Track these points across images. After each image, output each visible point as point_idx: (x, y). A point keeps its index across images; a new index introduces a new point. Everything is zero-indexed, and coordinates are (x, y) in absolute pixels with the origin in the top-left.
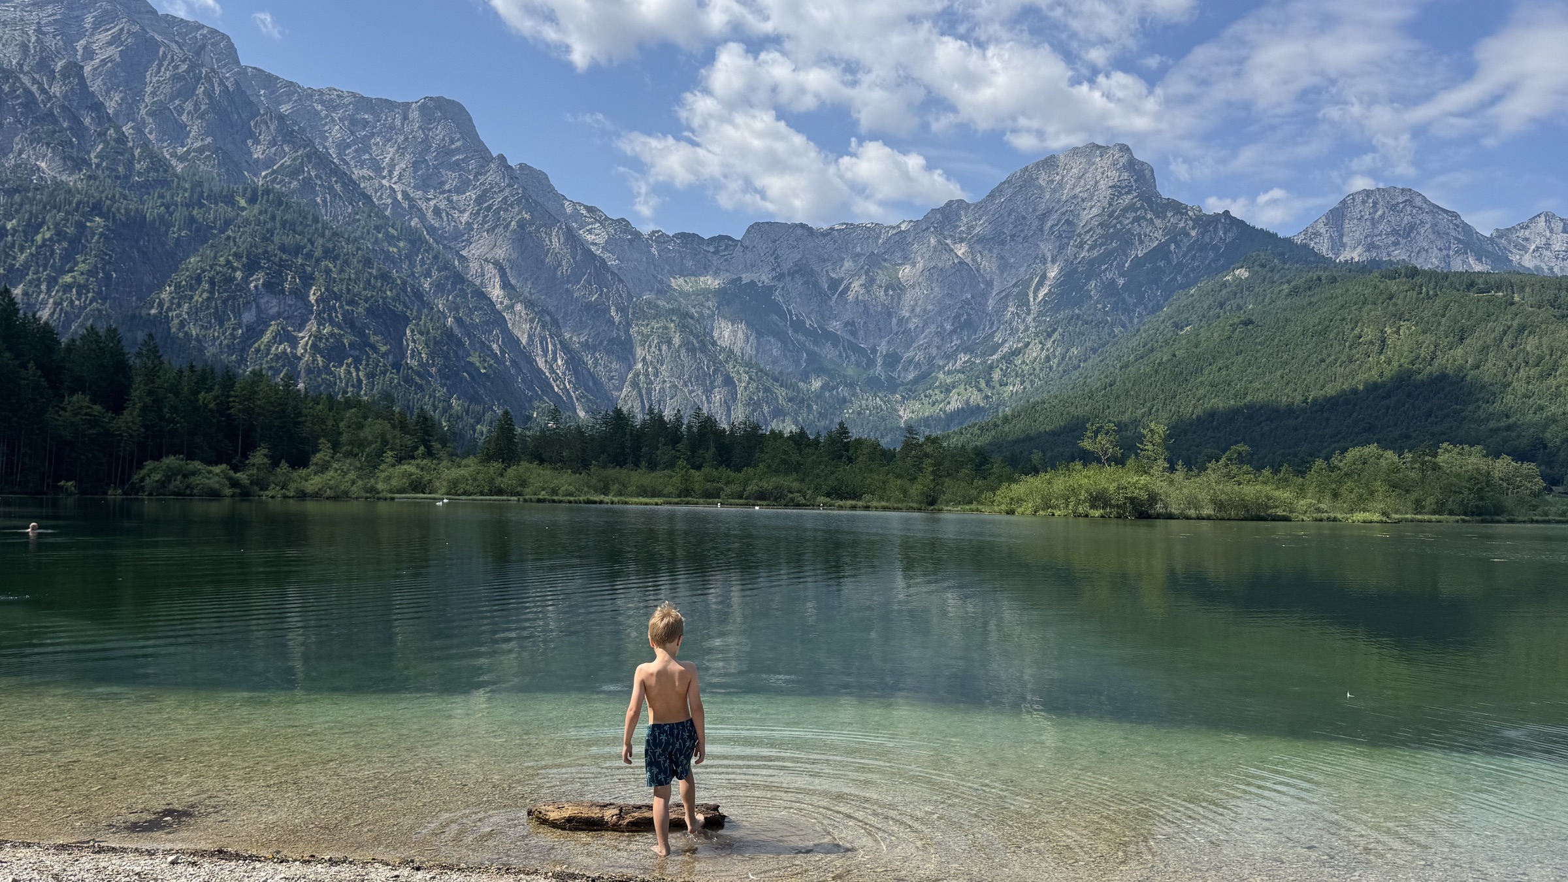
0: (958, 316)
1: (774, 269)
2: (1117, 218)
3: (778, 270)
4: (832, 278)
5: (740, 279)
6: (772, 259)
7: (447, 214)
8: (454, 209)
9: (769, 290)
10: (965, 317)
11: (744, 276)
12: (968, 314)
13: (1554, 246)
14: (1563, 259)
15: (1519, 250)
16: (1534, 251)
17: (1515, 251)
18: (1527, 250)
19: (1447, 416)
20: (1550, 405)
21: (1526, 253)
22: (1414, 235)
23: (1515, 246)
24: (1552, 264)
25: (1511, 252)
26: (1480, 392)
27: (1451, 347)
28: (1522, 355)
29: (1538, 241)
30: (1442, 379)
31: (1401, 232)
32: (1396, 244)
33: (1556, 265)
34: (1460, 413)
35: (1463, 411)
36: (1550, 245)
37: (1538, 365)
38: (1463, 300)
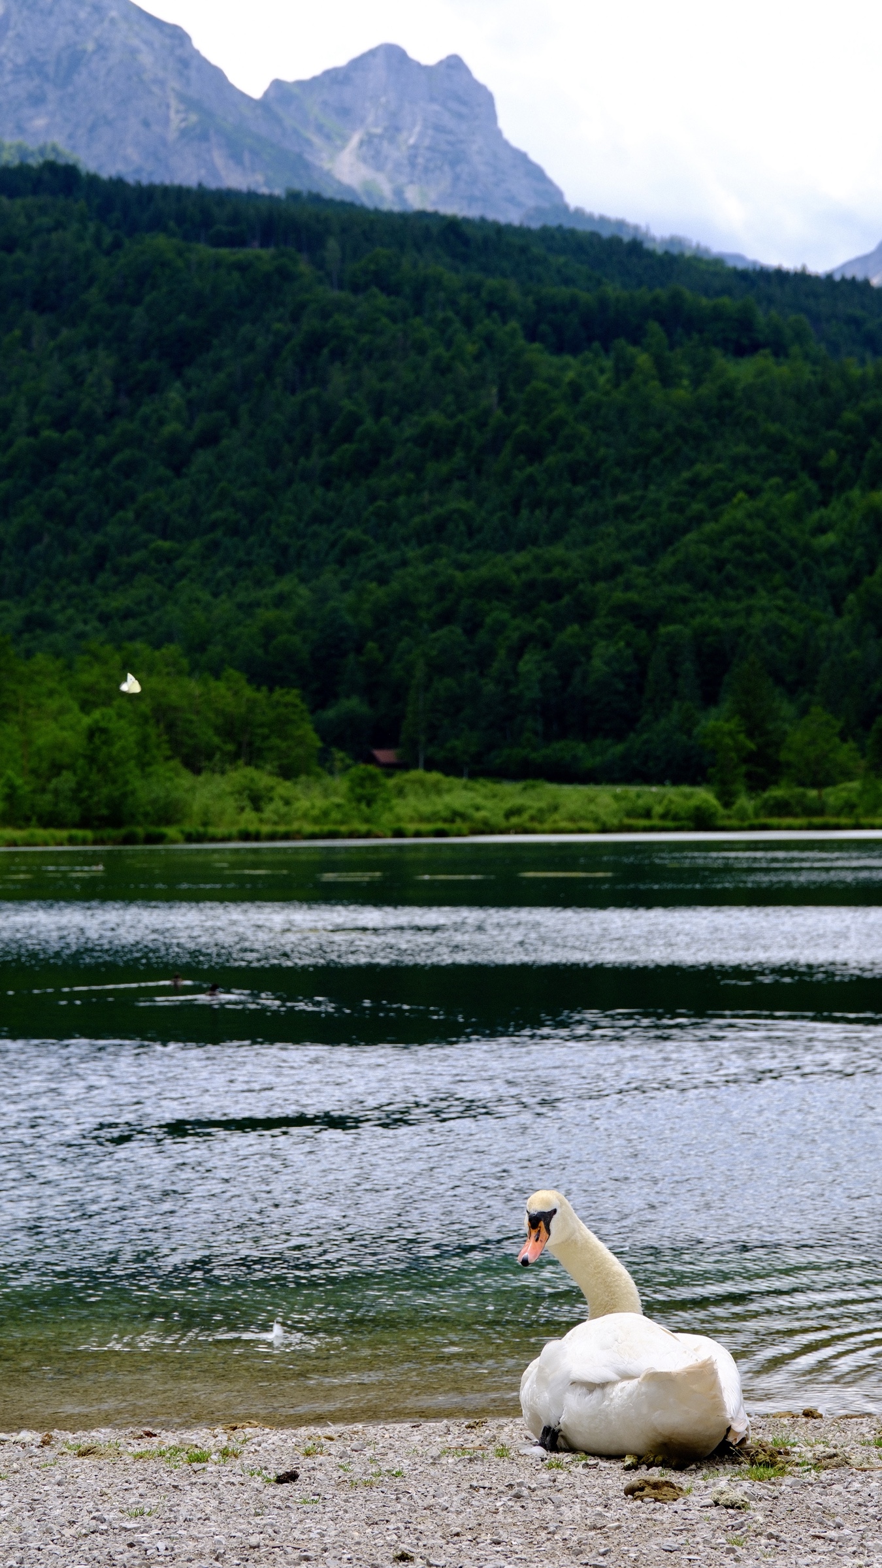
13: (405, 134)
14: (426, 170)
15: (328, 137)
16: (362, 143)
17: (317, 140)
18: (346, 139)
19: (137, 569)
20: (371, 541)
21: (343, 148)
22: (81, 78)
23: (320, 128)
24: (403, 179)
25: (309, 142)
26: (218, 506)
27: (153, 386)
28: (314, 411)
29: (370, 119)
30: (130, 469)
31: (50, 70)
32: (37, 100)
33: (412, 182)
34: (169, 561)
35: (179, 555)
36: (398, 129)
37: (348, 437)
38: (180, 263)
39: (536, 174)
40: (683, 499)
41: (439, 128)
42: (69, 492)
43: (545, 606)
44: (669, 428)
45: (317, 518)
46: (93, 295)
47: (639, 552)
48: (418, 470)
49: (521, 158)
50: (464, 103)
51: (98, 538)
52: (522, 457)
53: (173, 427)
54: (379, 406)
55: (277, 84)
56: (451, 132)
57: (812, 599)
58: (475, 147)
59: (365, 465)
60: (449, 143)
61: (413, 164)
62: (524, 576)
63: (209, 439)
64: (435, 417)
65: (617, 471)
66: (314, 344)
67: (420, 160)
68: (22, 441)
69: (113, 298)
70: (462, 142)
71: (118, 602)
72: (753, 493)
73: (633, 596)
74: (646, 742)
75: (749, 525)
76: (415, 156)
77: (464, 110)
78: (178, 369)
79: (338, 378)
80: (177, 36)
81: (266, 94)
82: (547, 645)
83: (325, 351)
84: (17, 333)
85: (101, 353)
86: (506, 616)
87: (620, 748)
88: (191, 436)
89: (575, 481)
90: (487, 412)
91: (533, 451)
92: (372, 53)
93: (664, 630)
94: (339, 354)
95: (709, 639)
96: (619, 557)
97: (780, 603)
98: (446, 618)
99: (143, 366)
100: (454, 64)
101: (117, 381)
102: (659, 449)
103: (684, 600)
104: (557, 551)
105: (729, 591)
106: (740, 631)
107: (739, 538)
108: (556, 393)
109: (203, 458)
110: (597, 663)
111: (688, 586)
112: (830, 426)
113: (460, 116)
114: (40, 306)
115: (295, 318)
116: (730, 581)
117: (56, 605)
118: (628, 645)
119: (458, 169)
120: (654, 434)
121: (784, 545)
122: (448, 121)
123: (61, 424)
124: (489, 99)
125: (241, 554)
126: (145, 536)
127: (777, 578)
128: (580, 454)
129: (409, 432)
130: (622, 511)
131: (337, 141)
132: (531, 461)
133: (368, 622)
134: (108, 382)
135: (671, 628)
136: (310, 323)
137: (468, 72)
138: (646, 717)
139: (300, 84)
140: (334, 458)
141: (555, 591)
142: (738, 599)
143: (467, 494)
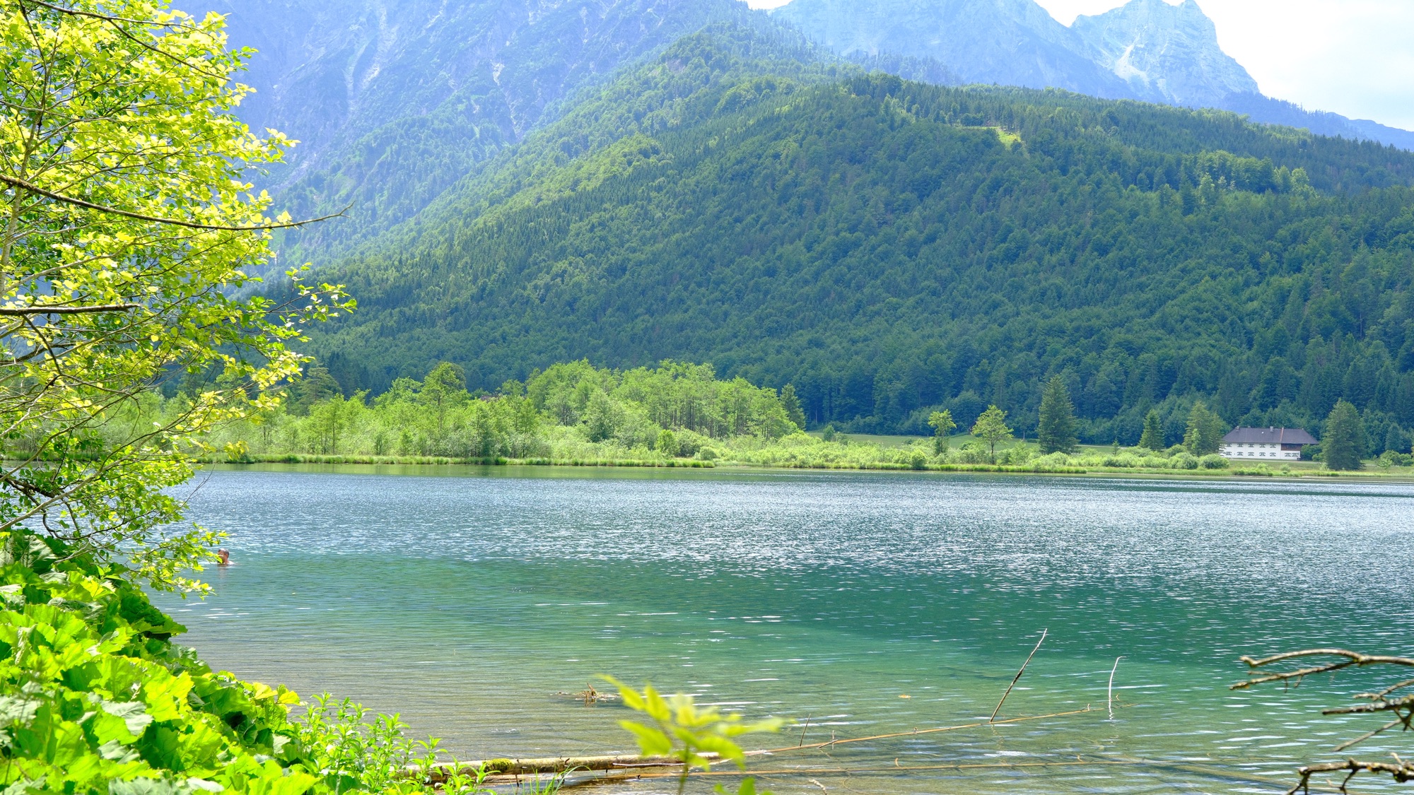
13: (1159, 48)
14: (1171, 70)
15: (1111, 50)
16: (1131, 53)
17: (1105, 52)
18: (1122, 51)
19: (878, 313)
20: (1006, 301)
21: (1121, 57)
23: (1106, 45)
24: (1156, 76)
25: (1099, 53)
26: (926, 279)
27: (907, 208)
28: (988, 224)
29: (1137, 39)
30: (885, 256)
33: (1162, 77)
34: (896, 309)
35: (900, 306)
36: (1154, 45)
37: (1004, 240)
38: (930, 137)
39: (1241, 71)
40: (1177, 280)
41: (1179, 45)
42: (849, 268)
43: (1083, 341)
44: (1179, 238)
45: (979, 287)
46: (881, 156)
47: (1144, 310)
48: (1040, 260)
49: (1232, 61)
50: (1196, 29)
51: (858, 295)
52: (1096, 253)
53: (912, 232)
54: (1025, 220)
55: (1081, 18)
56: (1187, 47)
57: (1233, 340)
58: (1202, 56)
59: (1011, 257)
60: (1184, 53)
61: (1163, 67)
62: (1075, 324)
63: (931, 239)
64: (1054, 229)
65: (1145, 263)
66: (996, 185)
67: (1167, 64)
68: (831, 238)
69: (891, 157)
70: (1194, 53)
71: (861, 332)
72: (1214, 277)
73: (1130, 337)
74: (1122, 421)
75: (1204, 296)
76: (1164, 62)
77: (1196, 33)
78: (921, 197)
79: (1006, 204)
81: (1074, 24)
82: (1078, 363)
83: (1001, 189)
84: (837, 176)
86: (1059, 346)
87: (1109, 424)
88: (922, 238)
89: (1121, 268)
90: (1082, 227)
91: (1103, 250)
93: (1143, 356)
94: (1009, 191)
95: (1166, 363)
96: (1131, 313)
97: (1212, 342)
98: (1030, 347)
100: (1190, 5)
101: (887, 205)
102: (1172, 250)
103: (1159, 339)
104: (1097, 309)
105: (1185, 335)
106: (1185, 357)
107: (1196, 303)
108: (1120, 216)
109: (925, 250)
110: (1101, 374)
111: (1162, 331)
112: (1271, 237)
113: (1193, 37)
114: (853, 160)
115: (989, 170)
116: (1187, 329)
117: (828, 334)
118: (1121, 364)
119: (1190, 69)
120: (1170, 241)
121: (1222, 307)
122: (1185, 40)
123: (852, 229)
125: (933, 307)
126: (884, 295)
127: (1215, 328)
128: (1126, 252)
129: (1038, 237)
130: (1141, 287)
131: (1115, 51)
132: (1101, 255)
133: (986, 348)
134: (881, 206)
135: (1146, 355)
136: (995, 173)
137: (1199, 9)
138: (1125, 406)
139: (1095, 17)
140: (995, 252)
141: (1090, 332)
142: (1188, 340)
143: (1064, 274)
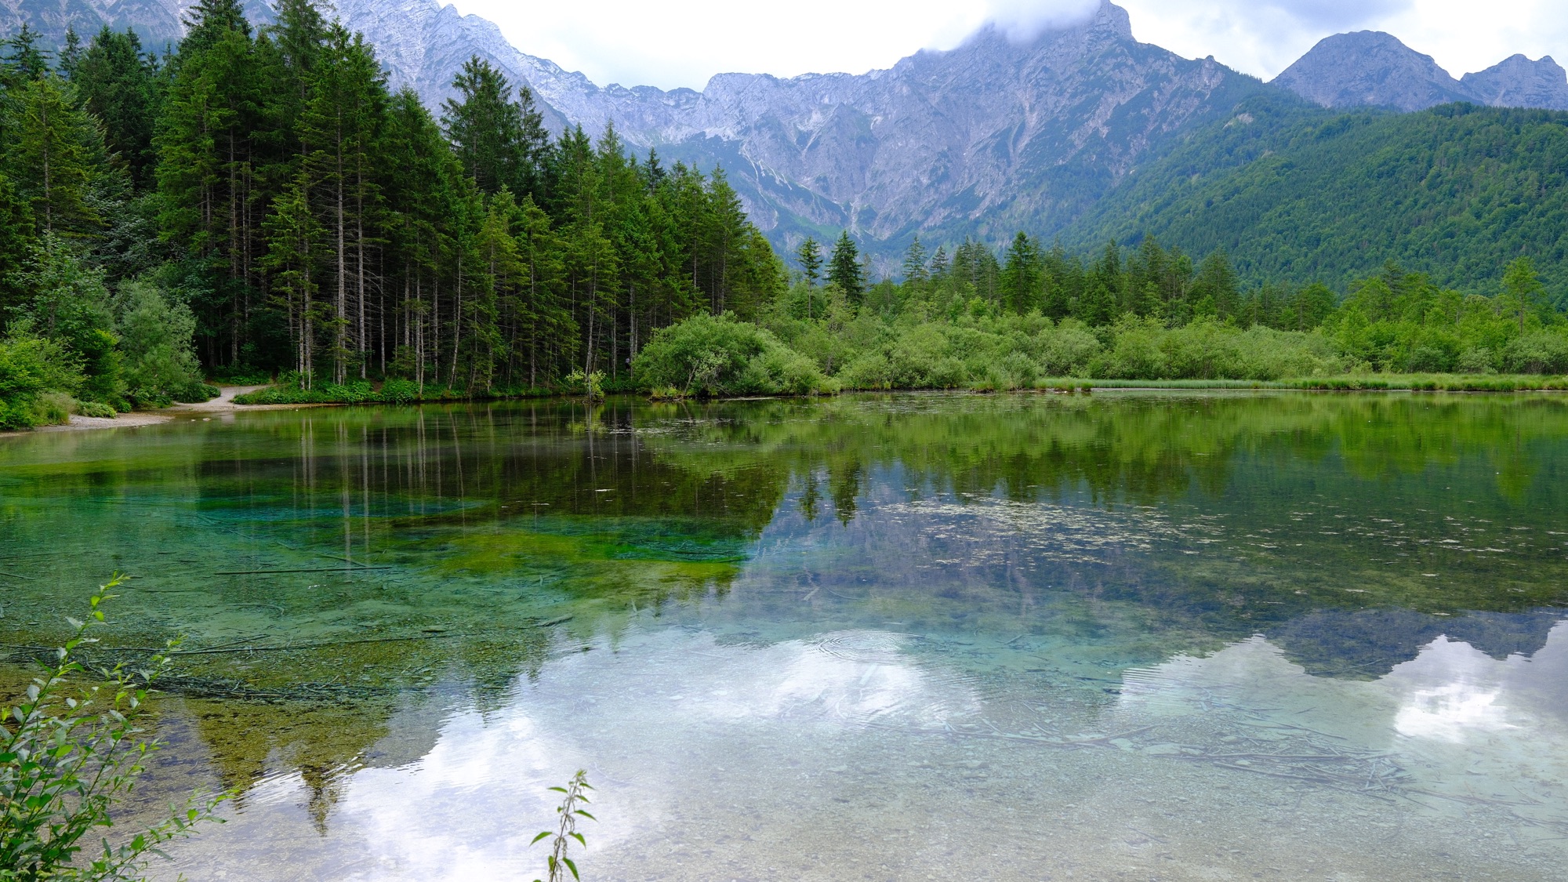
0: (934, 170)
1: (739, 123)
2: (1097, 65)
3: (744, 123)
4: (800, 132)
5: (703, 134)
6: (737, 112)
7: (396, 69)
8: (404, 64)
9: (735, 145)
10: (942, 170)
11: (707, 131)
12: (946, 167)
13: (1525, 89)
14: (1534, 103)
15: (1489, 94)
16: (1504, 95)
17: (1485, 96)
18: (1497, 94)
21: (1496, 98)
22: (1388, 80)
23: (1486, 91)
25: (1481, 97)
29: (1509, 85)
31: (1375, 77)
32: (1370, 89)
36: (1521, 88)
41: (1540, 86)
50: (1552, 75)
55: (1467, 74)
56: (1545, 87)
58: (1556, 93)
60: (1544, 91)
61: (1528, 102)
67: (1531, 100)
70: (1550, 90)
76: (1529, 98)
77: (1551, 78)
80: (1428, 60)
85: (1529, 171)
92: (1510, 59)
99: (1552, 176)
100: (1547, 60)
113: (1549, 81)
119: (1549, 102)
122: (1544, 83)
124: (1564, 71)
131: (1493, 95)
137: (1553, 62)
